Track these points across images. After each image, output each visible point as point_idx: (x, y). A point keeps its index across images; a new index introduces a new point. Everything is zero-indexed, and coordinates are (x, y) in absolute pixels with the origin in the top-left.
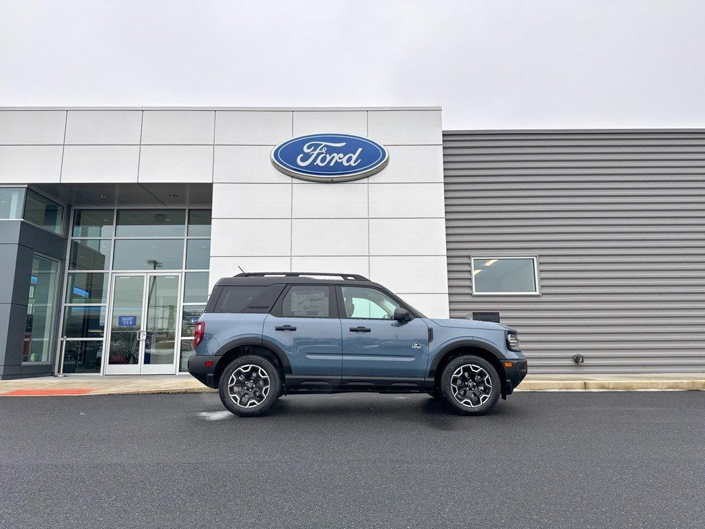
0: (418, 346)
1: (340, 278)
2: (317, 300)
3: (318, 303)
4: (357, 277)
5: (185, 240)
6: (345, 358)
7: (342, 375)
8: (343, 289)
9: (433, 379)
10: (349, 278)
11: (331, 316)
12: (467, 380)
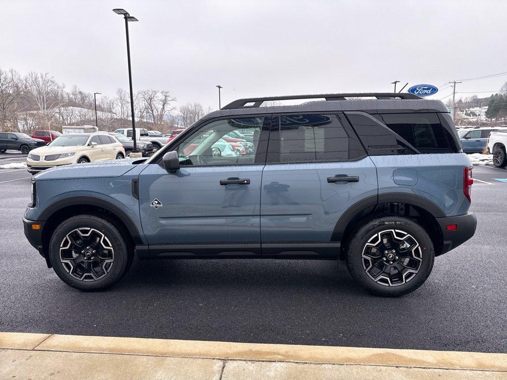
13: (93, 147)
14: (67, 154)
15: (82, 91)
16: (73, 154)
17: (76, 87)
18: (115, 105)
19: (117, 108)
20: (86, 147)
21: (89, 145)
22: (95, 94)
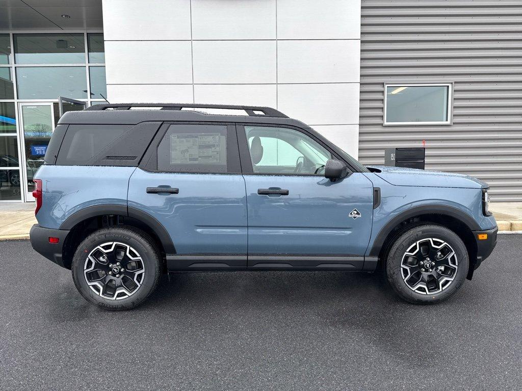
0: (358, 213)
1: (243, 113)
2: (209, 147)
3: (210, 152)
4: (268, 111)
5: (87, 68)
6: (252, 231)
7: (248, 255)
8: (248, 129)
9: (376, 259)
10: (256, 112)
11: (230, 171)
12: (423, 259)
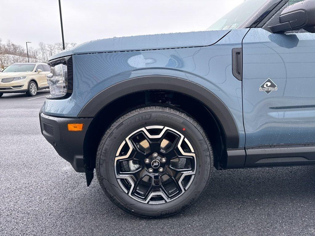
13: (39, 73)
14: (20, 77)
15: (14, 44)
16: (24, 77)
17: (9, 41)
18: (38, 53)
19: (39, 55)
20: (33, 73)
21: (35, 71)
22: (27, 43)
